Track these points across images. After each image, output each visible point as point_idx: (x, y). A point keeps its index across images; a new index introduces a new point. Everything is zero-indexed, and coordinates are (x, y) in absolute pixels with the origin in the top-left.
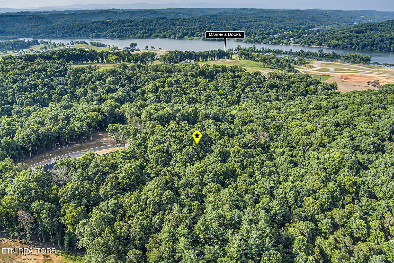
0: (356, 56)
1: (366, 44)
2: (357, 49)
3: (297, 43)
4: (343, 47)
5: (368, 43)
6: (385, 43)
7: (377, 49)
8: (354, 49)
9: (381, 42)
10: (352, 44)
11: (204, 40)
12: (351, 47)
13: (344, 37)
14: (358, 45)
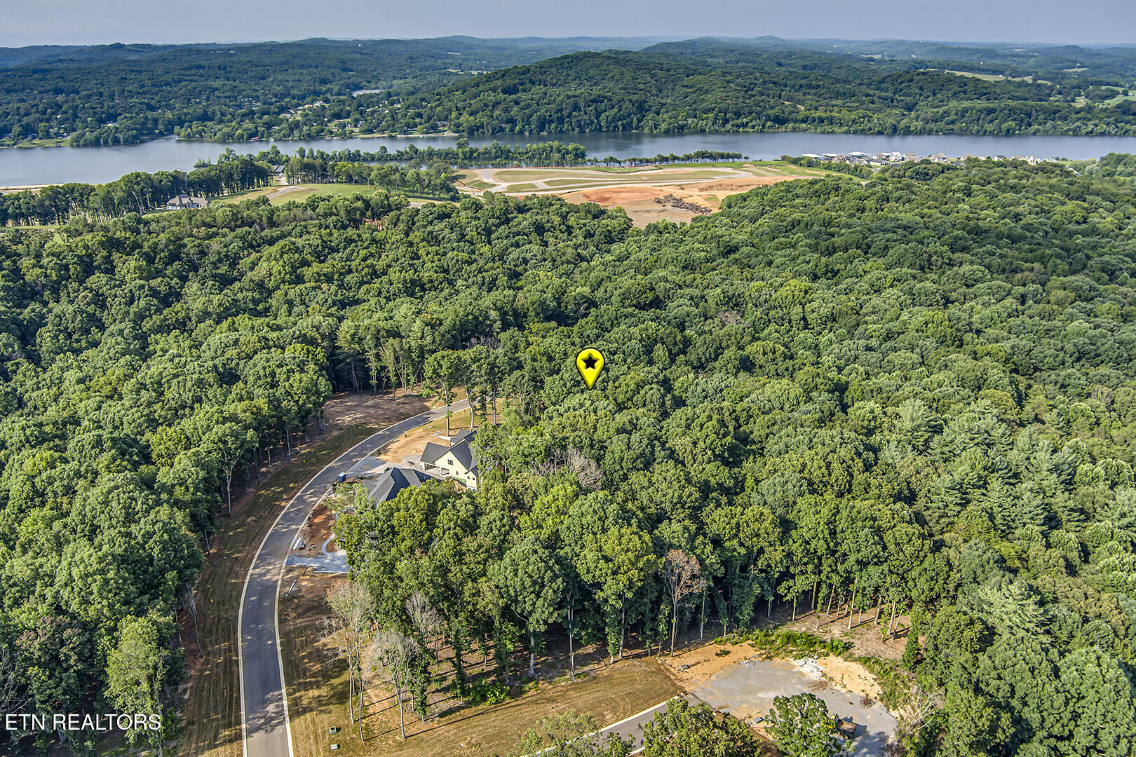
0: (552, 147)
1: (545, 118)
2: (527, 133)
3: (370, 131)
4: (493, 130)
5: (550, 116)
6: (586, 113)
7: (573, 130)
8: (521, 132)
9: (574, 110)
10: (511, 121)
11: (78, 146)
12: (512, 130)
13: (486, 105)
14: (529, 123)
